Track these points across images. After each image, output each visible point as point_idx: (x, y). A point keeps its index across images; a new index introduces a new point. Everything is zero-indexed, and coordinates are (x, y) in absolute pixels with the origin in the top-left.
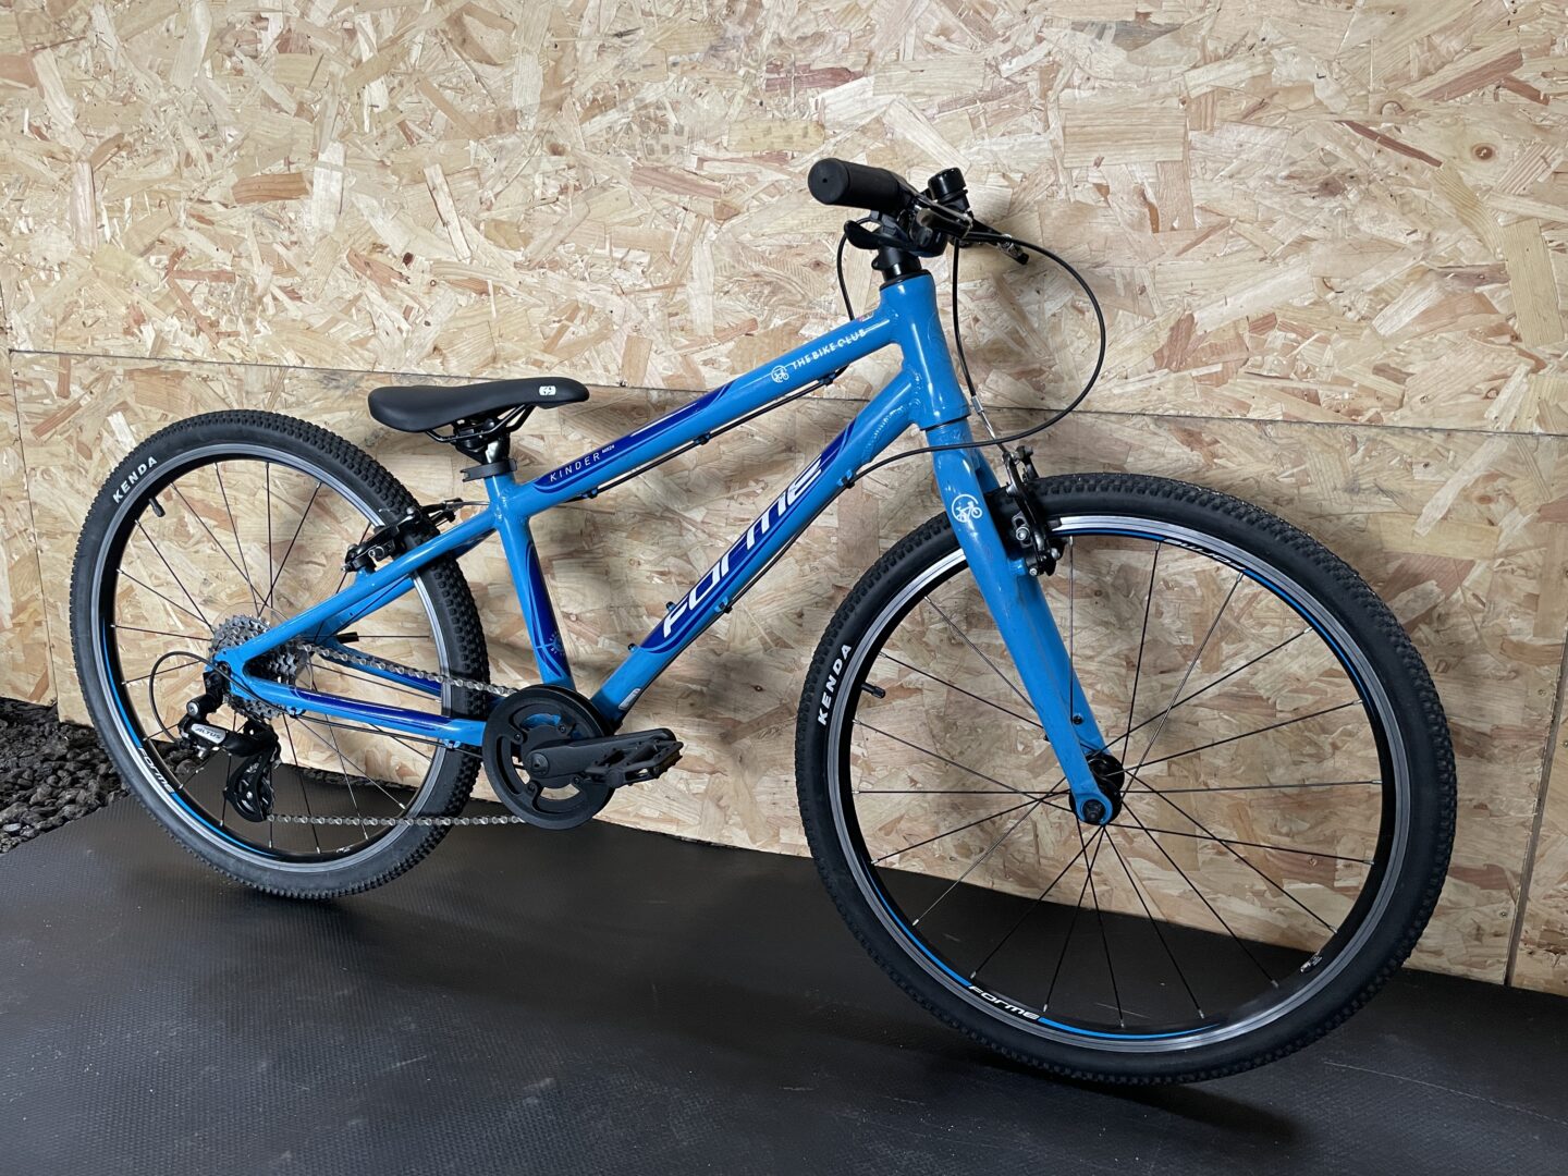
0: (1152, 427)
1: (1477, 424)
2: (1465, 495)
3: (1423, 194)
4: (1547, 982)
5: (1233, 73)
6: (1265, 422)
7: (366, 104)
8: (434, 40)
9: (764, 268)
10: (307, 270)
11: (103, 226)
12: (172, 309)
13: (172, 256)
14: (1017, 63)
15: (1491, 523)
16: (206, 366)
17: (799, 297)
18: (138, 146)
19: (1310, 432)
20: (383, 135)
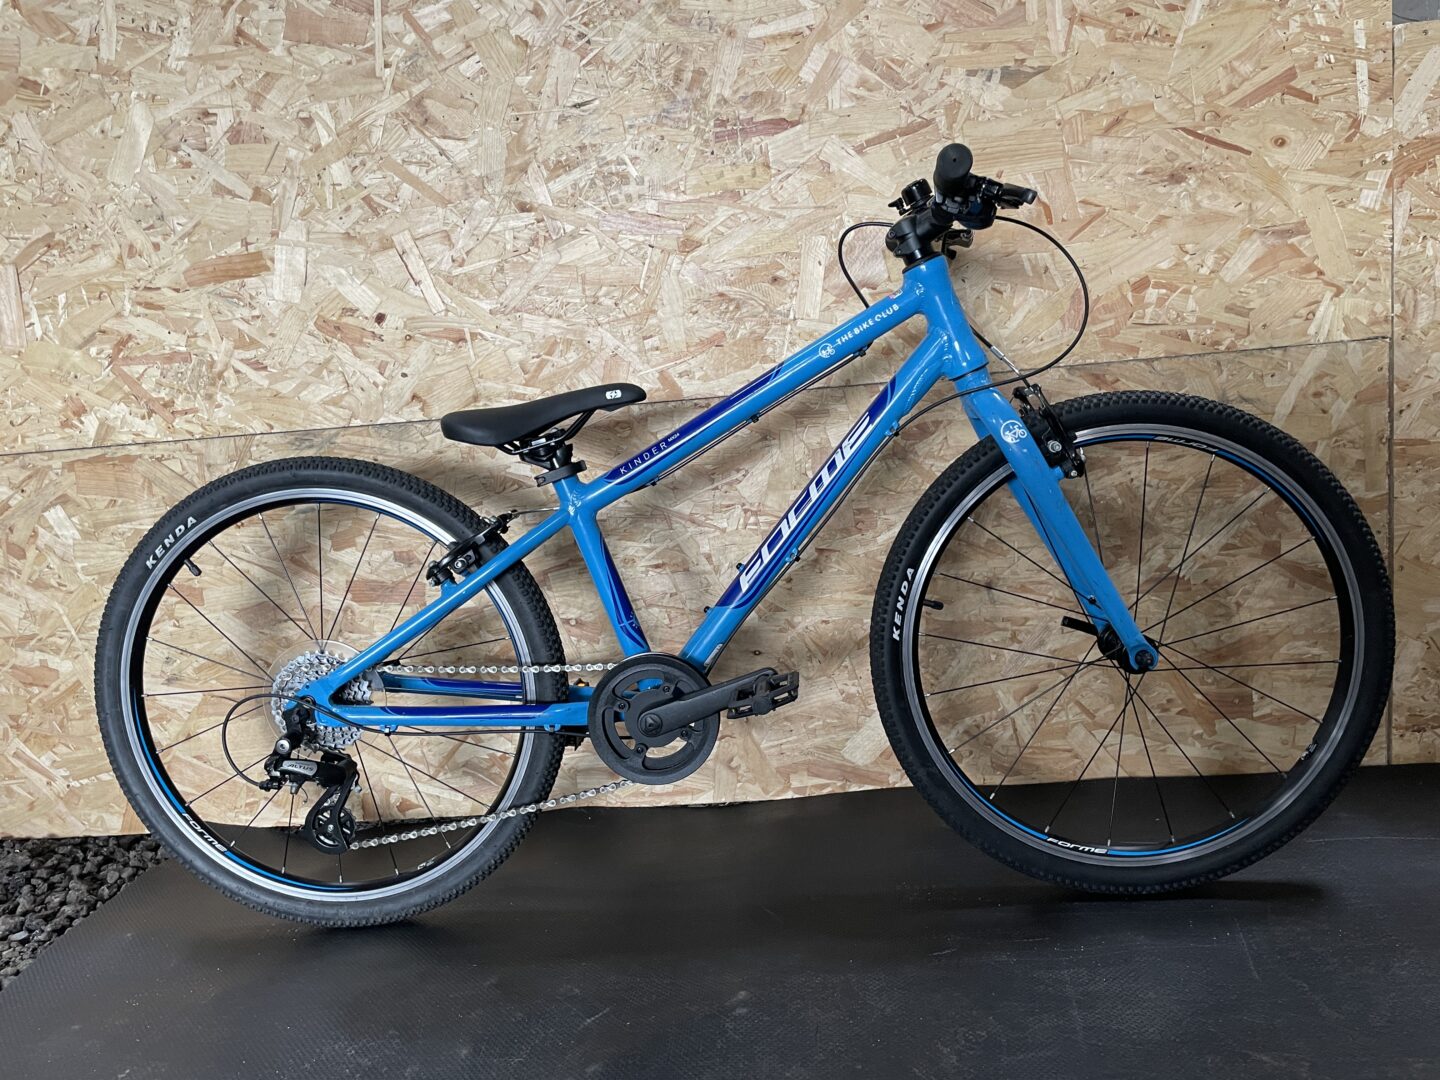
0: (1067, 375)
1: (1304, 339)
2: (1303, 394)
3: (1243, 176)
4: (1417, 756)
5: (1095, 99)
6: (1152, 360)
7: (328, 184)
8: (396, 122)
9: (728, 288)
10: (270, 341)
11: (32, 324)
12: (119, 396)
13: (117, 345)
14: (928, 104)
15: (1324, 412)
16: (159, 447)
17: (762, 309)
18: (72, 243)
19: (1187, 362)
20: (348, 209)
